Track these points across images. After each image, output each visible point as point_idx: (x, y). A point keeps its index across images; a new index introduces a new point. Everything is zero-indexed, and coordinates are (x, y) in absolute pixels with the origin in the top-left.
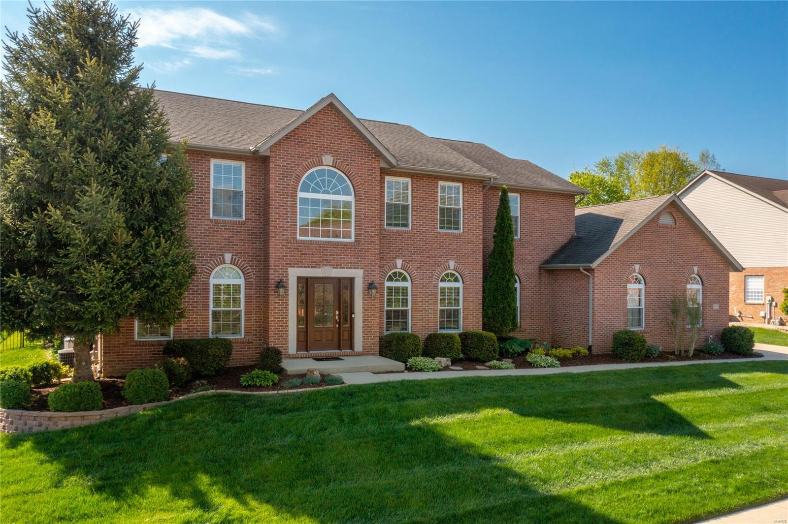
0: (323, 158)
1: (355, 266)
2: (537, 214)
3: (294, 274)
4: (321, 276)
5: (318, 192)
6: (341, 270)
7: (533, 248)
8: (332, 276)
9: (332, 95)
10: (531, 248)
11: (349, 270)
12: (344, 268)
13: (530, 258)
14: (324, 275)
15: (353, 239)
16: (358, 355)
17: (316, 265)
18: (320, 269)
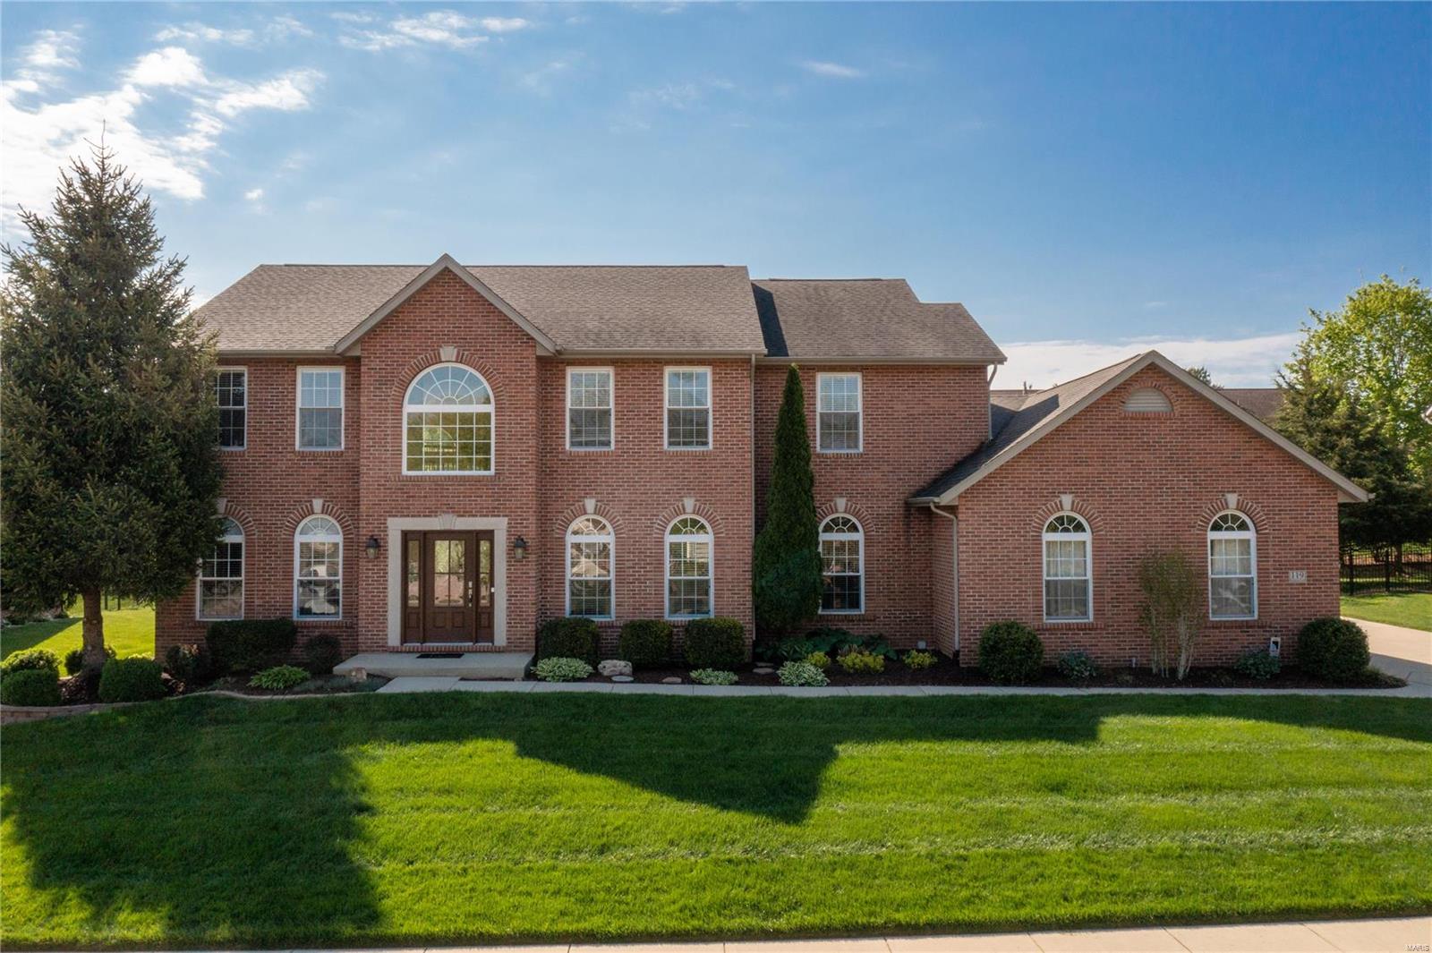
0: (441, 351)
1: (493, 512)
2: (899, 407)
3: (395, 527)
4: (438, 528)
5: (438, 402)
6: (471, 519)
7: (891, 468)
8: (456, 528)
9: (446, 257)
10: (885, 468)
11: (485, 519)
12: (474, 516)
13: (884, 486)
14: (443, 528)
15: (492, 472)
16: (500, 651)
17: (431, 513)
18: (436, 519)
